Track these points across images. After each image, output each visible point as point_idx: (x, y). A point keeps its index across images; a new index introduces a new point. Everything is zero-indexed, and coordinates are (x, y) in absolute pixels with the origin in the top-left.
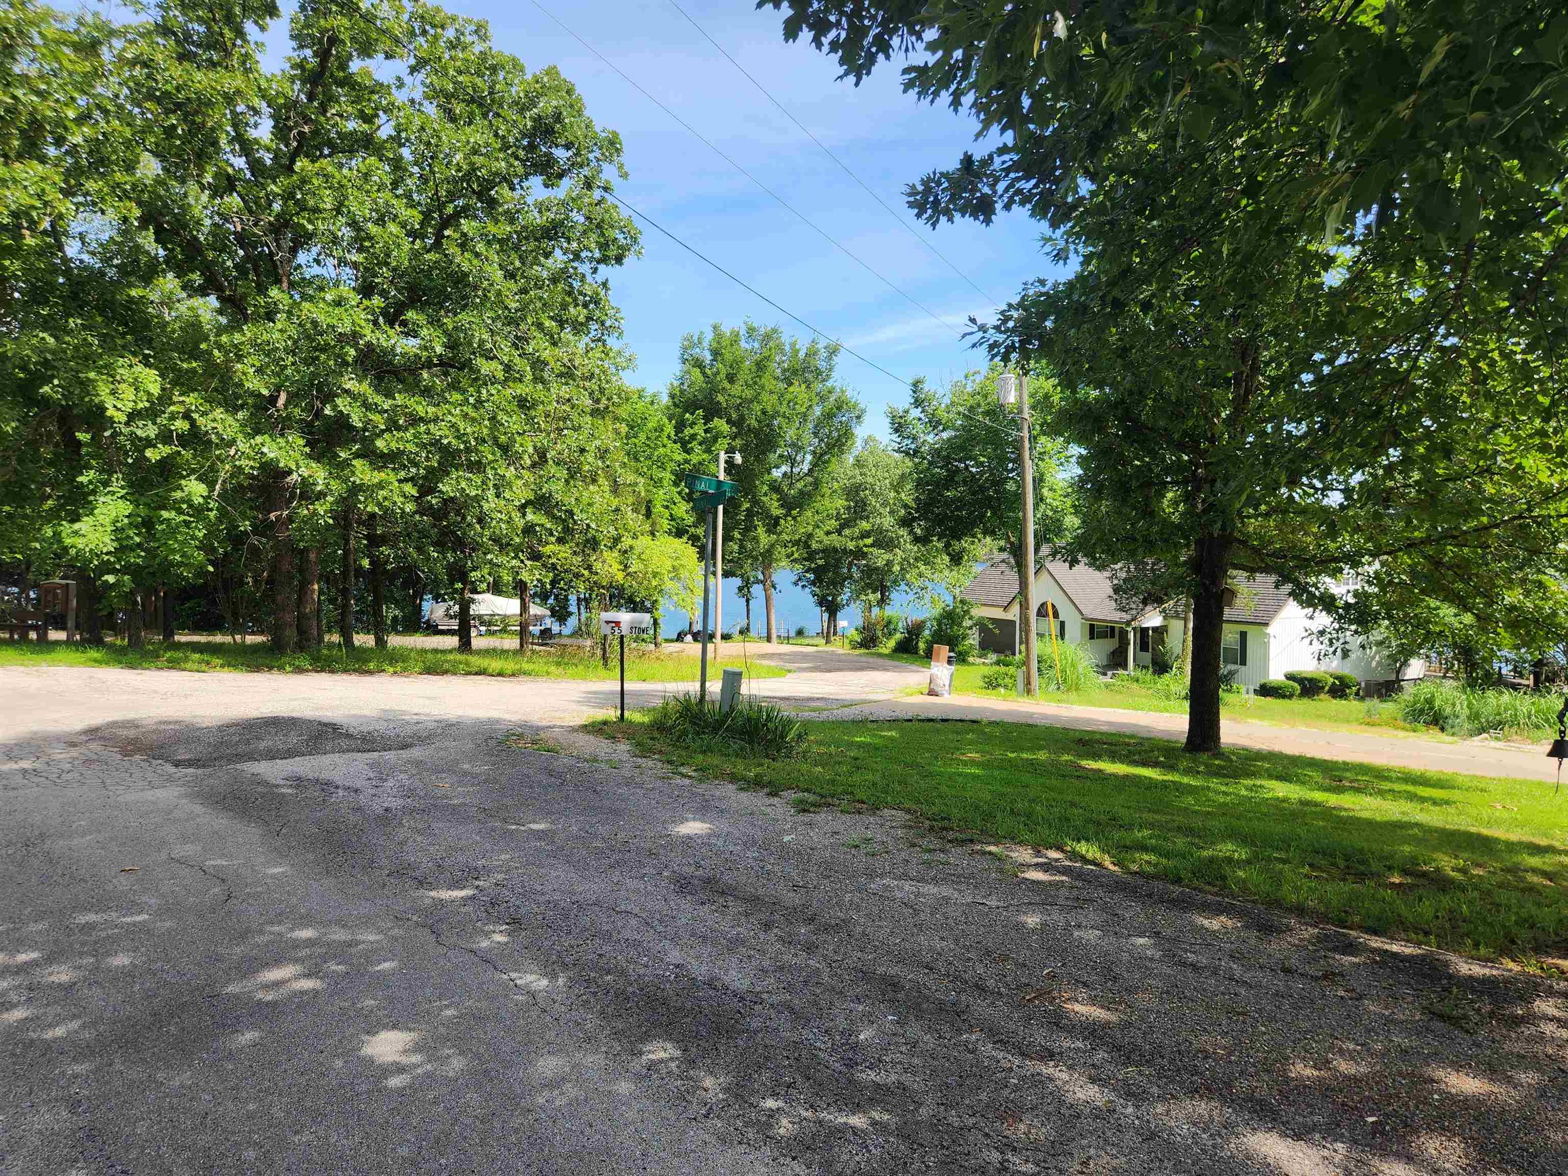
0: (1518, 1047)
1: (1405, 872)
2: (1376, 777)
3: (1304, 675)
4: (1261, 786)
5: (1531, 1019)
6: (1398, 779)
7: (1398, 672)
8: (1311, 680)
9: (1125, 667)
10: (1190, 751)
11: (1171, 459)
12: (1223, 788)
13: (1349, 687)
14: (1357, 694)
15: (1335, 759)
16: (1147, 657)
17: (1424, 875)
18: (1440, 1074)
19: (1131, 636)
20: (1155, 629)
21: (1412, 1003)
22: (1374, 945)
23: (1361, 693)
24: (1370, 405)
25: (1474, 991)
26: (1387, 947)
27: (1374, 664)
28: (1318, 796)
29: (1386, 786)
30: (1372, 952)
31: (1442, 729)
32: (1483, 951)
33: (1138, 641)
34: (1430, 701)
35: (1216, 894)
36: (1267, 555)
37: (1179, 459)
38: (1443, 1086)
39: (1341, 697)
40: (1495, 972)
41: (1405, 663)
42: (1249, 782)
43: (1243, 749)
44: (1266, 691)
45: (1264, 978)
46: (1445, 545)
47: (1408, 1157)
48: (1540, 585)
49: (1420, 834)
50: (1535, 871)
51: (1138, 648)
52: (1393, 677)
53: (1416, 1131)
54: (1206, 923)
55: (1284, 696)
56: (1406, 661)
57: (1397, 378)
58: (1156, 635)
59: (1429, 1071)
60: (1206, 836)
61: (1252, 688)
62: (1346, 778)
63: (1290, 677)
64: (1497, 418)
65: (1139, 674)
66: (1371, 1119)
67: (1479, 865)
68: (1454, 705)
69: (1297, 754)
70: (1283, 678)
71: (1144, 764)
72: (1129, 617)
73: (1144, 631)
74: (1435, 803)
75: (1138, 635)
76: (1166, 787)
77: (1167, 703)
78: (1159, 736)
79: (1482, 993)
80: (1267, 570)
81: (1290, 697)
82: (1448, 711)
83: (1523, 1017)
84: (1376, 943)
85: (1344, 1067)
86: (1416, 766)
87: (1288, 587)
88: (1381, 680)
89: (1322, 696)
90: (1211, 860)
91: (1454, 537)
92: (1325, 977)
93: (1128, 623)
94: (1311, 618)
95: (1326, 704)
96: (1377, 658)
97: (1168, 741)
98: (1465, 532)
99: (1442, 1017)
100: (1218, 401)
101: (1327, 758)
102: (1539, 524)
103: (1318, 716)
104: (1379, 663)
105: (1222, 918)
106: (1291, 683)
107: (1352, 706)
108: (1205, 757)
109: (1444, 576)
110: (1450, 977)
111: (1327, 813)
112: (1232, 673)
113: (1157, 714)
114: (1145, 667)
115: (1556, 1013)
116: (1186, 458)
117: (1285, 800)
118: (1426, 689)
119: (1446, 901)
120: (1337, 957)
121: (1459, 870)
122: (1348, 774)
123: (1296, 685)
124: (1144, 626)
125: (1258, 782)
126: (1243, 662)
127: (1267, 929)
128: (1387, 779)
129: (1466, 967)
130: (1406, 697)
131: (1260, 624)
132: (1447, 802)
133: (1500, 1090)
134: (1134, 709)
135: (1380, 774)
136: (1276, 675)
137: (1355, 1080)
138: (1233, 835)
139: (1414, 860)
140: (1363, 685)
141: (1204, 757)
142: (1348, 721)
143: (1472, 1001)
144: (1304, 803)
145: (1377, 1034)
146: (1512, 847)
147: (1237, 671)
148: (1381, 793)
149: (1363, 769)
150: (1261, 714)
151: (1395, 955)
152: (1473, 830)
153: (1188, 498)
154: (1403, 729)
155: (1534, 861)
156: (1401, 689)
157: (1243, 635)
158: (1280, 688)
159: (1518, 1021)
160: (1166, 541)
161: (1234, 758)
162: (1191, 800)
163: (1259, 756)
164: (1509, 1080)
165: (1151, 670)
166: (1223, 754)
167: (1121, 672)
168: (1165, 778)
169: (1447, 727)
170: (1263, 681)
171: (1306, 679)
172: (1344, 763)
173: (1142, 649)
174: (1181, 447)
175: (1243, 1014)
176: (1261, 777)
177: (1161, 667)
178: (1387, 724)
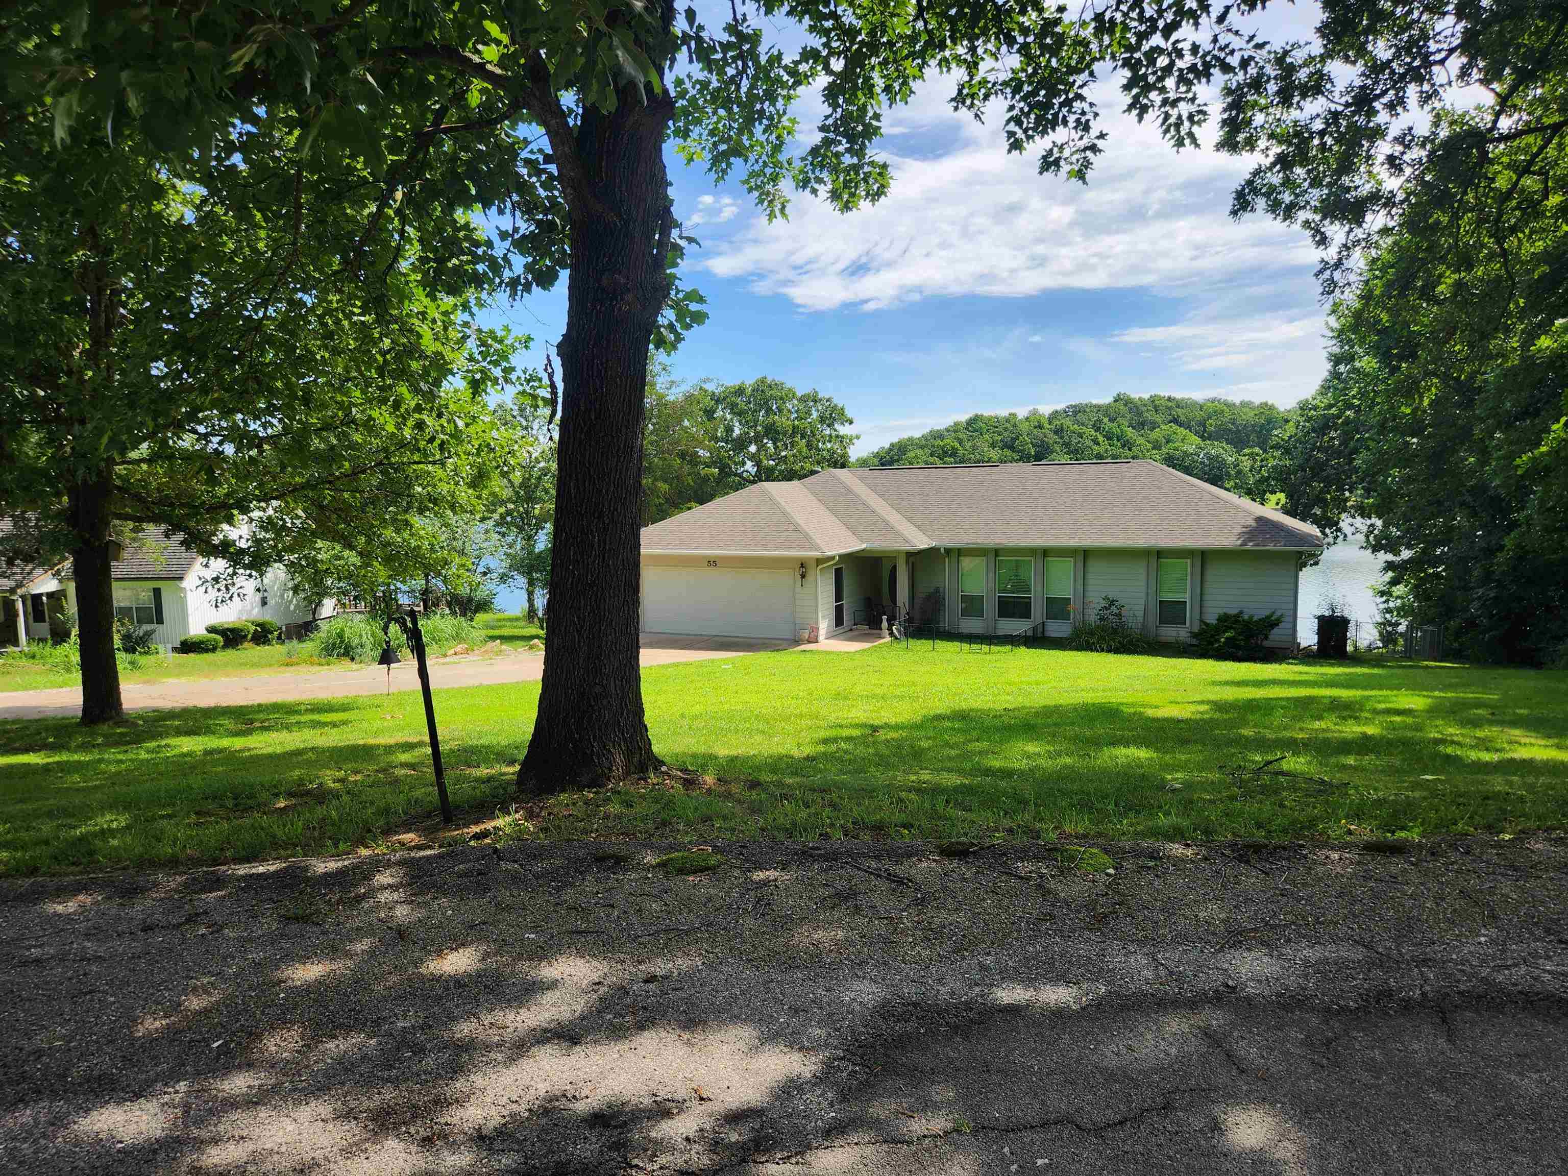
0: (357, 923)
1: (290, 795)
2: (287, 713)
3: (226, 626)
4: (167, 746)
5: (372, 892)
6: (307, 710)
7: (314, 614)
8: (232, 630)
9: (16, 643)
10: (86, 725)
11: (22, 395)
12: (120, 757)
13: (272, 633)
14: (279, 638)
15: (250, 703)
16: (43, 628)
17: (309, 793)
18: (289, 972)
19: (19, 605)
20: (50, 595)
21: (271, 916)
22: (241, 872)
23: (283, 637)
24: (232, 350)
25: (327, 885)
26: (254, 871)
27: (292, 607)
28: (225, 742)
29: (294, 719)
30: (238, 880)
31: (353, 659)
32: (342, 846)
33: (30, 609)
34: (341, 635)
35: (81, 873)
36: (153, 503)
37: (33, 394)
38: (290, 983)
39: (264, 643)
40: (346, 863)
41: (319, 604)
42: (153, 744)
43: (154, 711)
44: (188, 647)
45: (120, 946)
46: (324, 489)
47: (249, 1065)
48: (407, 523)
49: (314, 757)
50: (404, 765)
51: (31, 618)
52: (310, 618)
53: (259, 1037)
54: (60, 908)
55: (207, 651)
56: (320, 602)
57: (252, 325)
58: (53, 602)
59: (279, 975)
60: (84, 813)
61: (170, 646)
62: (256, 720)
63: (212, 630)
64: (348, 372)
65: (34, 648)
66: (216, 1045)
67: (356, 772)
68: (361, 636)
69: (213, 705)
70: (205, 632)
71: (26, 750)
72: (13, 584)
73: (37, 598)
74: (334, 725)
75: (29, 603)
76: (49, 770)
77: (67, 676)
78: (52, 714)
79: (334, 885)
80: (156, 519)
81: (214, 650)
82: (355, 642)
83: (364, 894)
84: (242, 870)
85: (195, 1003)
86: (323, 696)
87: (180, 536)
88: (300, 622)
89: (246, 645)
90: (82, 839)
91: (330, 482)
92: (188, 920)
93: (13, 591)
94: (206, 566)
95: (250, 651)
96: (295, 601)
97: (63, 718)
98: (338, 478)
99: (296, 919)
100: (68, 329)
101: (245, 703)
102: (396, 470)
103: (241, 664)
104: (297, 606)
105: (81, 897)
106: (213, 635)
107: (276, 650)
108: (106, 727)
109: (329, 518)
110: (308, 879)
111: (229, 757)
112: (148, 634)
113: (55, 691)
114: (43, 640)
115: (390, 881)
116: (42, 393)
117: (190, 754)
118: (339, 624)
119: (320, 811)
120: (203, 896)
121: (339, 781)
122: (261, 716)
123: (219, 638)
124: (33, 592)
125: (163, 743)
126: (160, 621)
127: (130, 892)
128: (298, 712)
129: (323, 865)
130: (322, 635)
131: (174, 579)
132: (345, 723)
133: (340, 966)
134: (26, 689)
135: (289, 709)
136: (196, 629)
137: (206, 1011)
138: (113, 805)
139: (301, 782)
140: (284, 629)
141: (104, 728)
142: (270, 665)
143: (325, 895)
144: (207, 753)
145: (234, 958)
146: (389, 749)
147: (153, 631)
148: (288, 727)
149: (276, 708)
150: (180, 671)
151: (260, 875)
152: (361, 742)
153: (52, 440)
154: (320, 664)
155: (404, 757)
156: (317, 628)
157: (157, 592)
158: (202, 642)
159: (360, 898)
160: (26, 489)
161: (141, 722)
162: (77, 778)
163: (172, 714)
164: (348, 955)
165: (50, 642)
166: (127, 721)
167: (11, 649)
168: (50, 760)
169: (357, 658)
170: (183, 638)
171: (228, 629)
172: (260, 705)
173: (36, 620)
174: (34, 380)
175: (90, 992)
176: (168, 735)
177: (59, 636)
178: (305, 661)
